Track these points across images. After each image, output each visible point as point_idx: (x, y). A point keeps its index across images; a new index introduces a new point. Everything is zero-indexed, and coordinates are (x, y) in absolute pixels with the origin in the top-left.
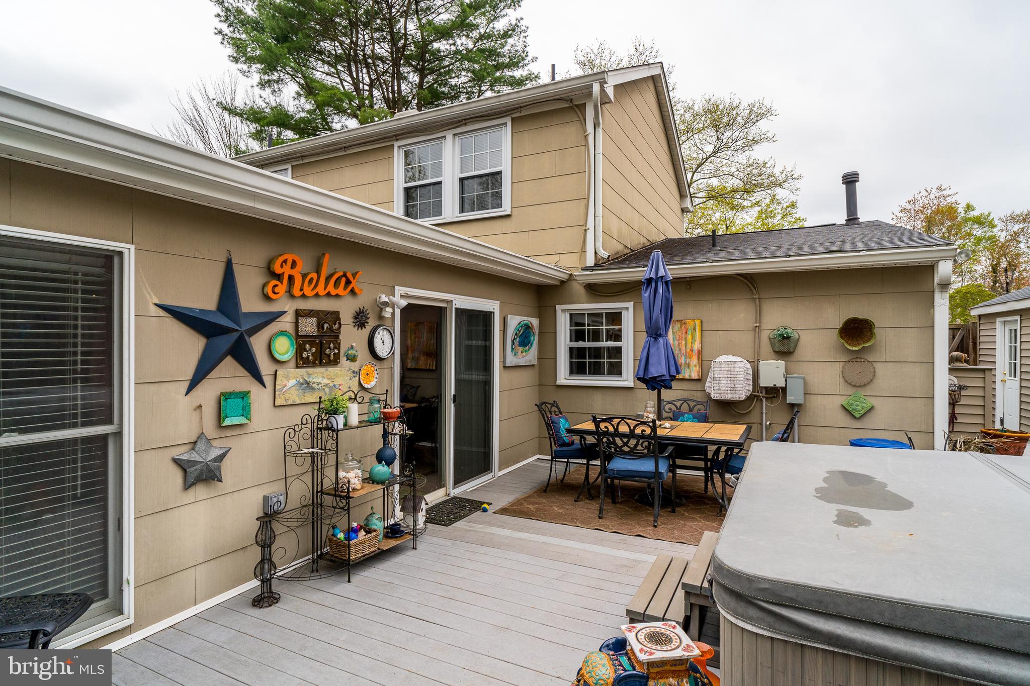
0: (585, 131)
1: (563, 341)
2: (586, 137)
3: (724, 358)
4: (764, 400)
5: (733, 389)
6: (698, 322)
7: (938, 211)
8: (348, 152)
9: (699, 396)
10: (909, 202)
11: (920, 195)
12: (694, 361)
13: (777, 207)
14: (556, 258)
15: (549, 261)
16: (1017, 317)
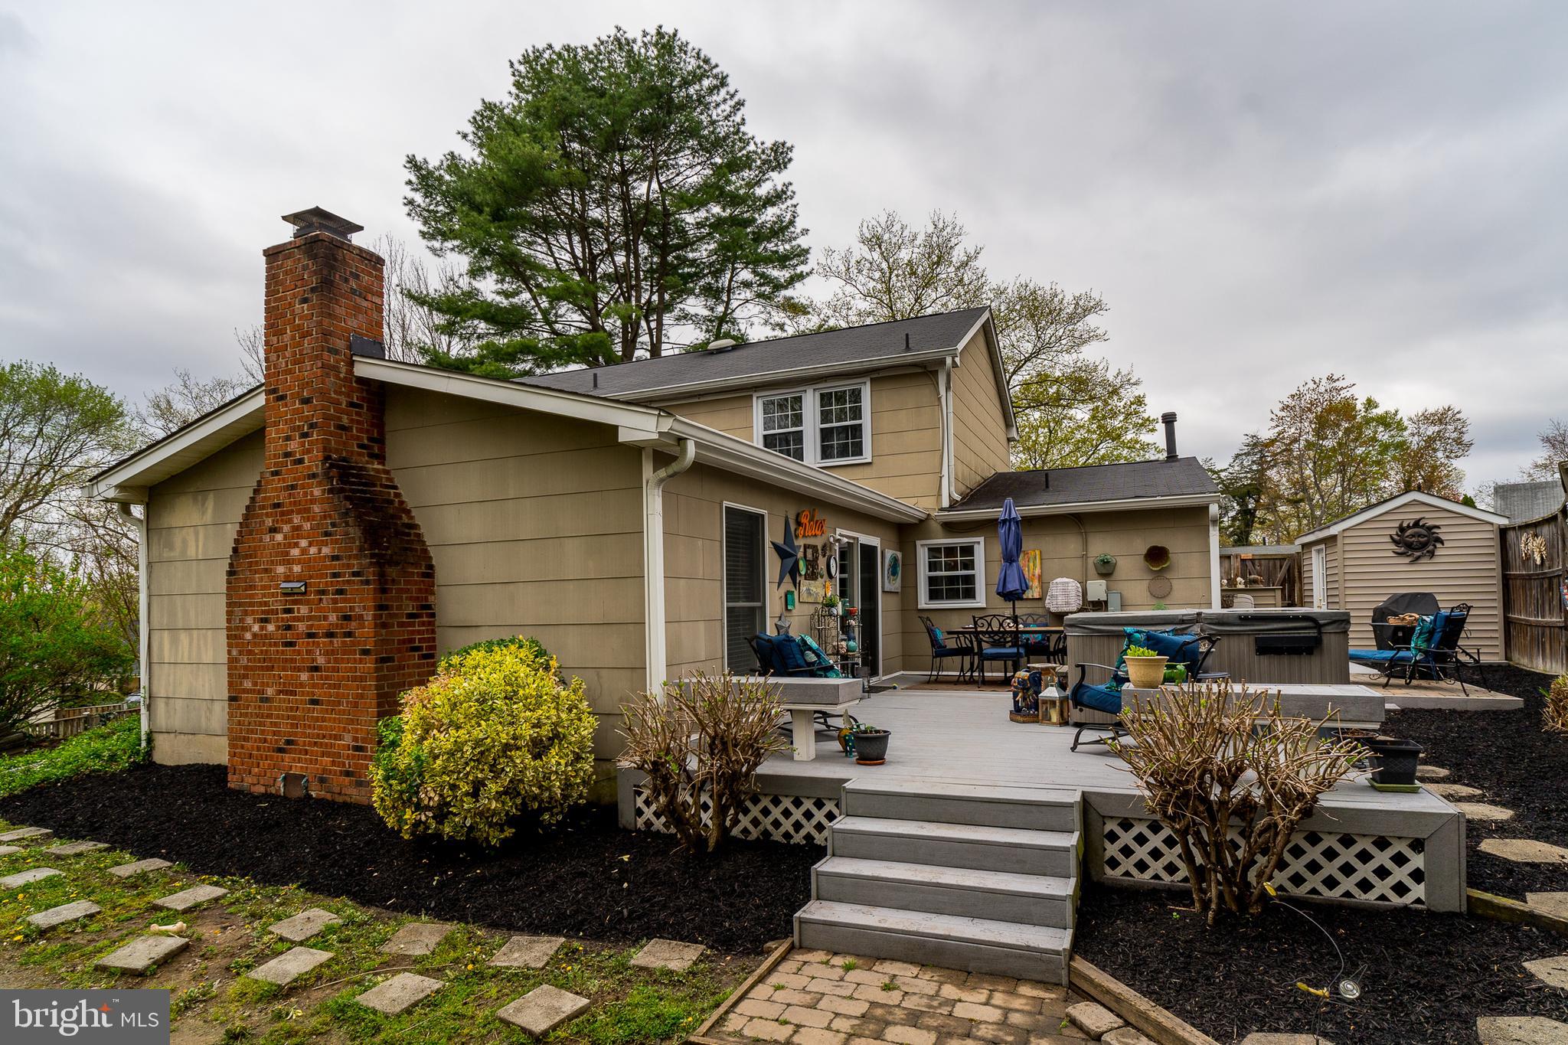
0: (938, 394)
1: (923, 573)
2: (939, 399)
3: (1059, 580)
5: (1067, 603)
6: (1038, 552)
7: (1331, 409)
8: (702, 399)
9: (1040, 611)
10: (1293, 396)
11: (1307, 387)
12: (1036, 583)
14: (914, 500)
15: (910, 502)
16: (1323, 546)
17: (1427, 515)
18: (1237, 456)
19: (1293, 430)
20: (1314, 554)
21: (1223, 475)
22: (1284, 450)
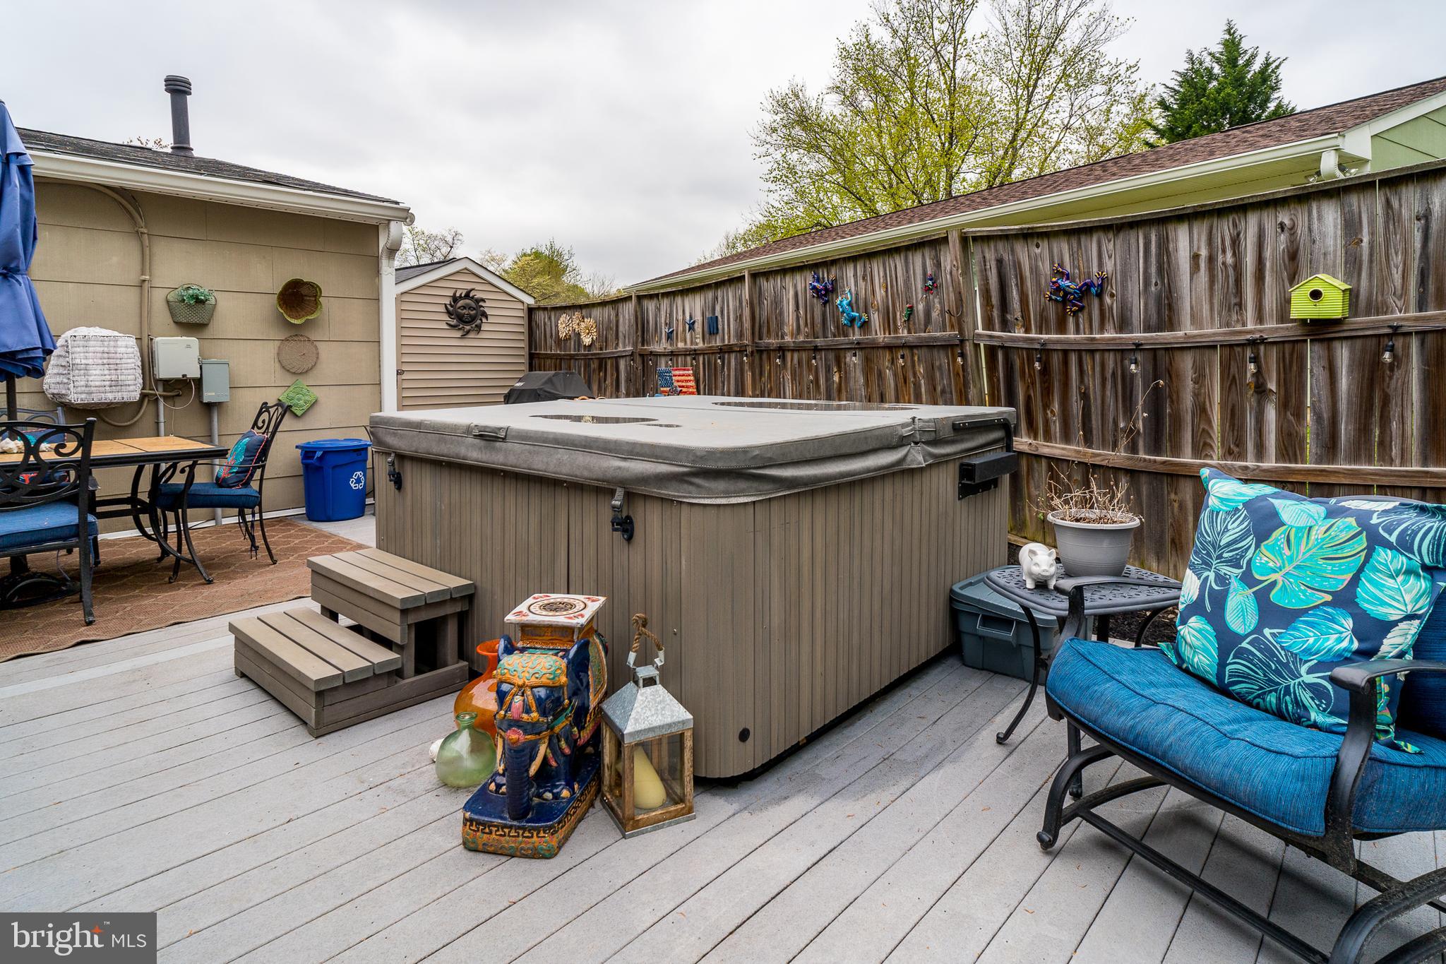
3: (89, 330)
4: (161, 400)
5: (116, 384)
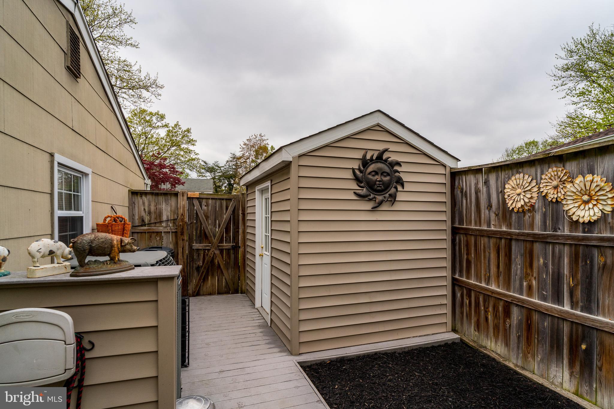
7: (260, 148)
10: (248, 140)
13: (179, 130)
16: (268, 184)
17: (392, 148)
18: (228, 161)
19: (247, 153)
20: (257, 195)
21: (222, 168)
22: (244, 162)
